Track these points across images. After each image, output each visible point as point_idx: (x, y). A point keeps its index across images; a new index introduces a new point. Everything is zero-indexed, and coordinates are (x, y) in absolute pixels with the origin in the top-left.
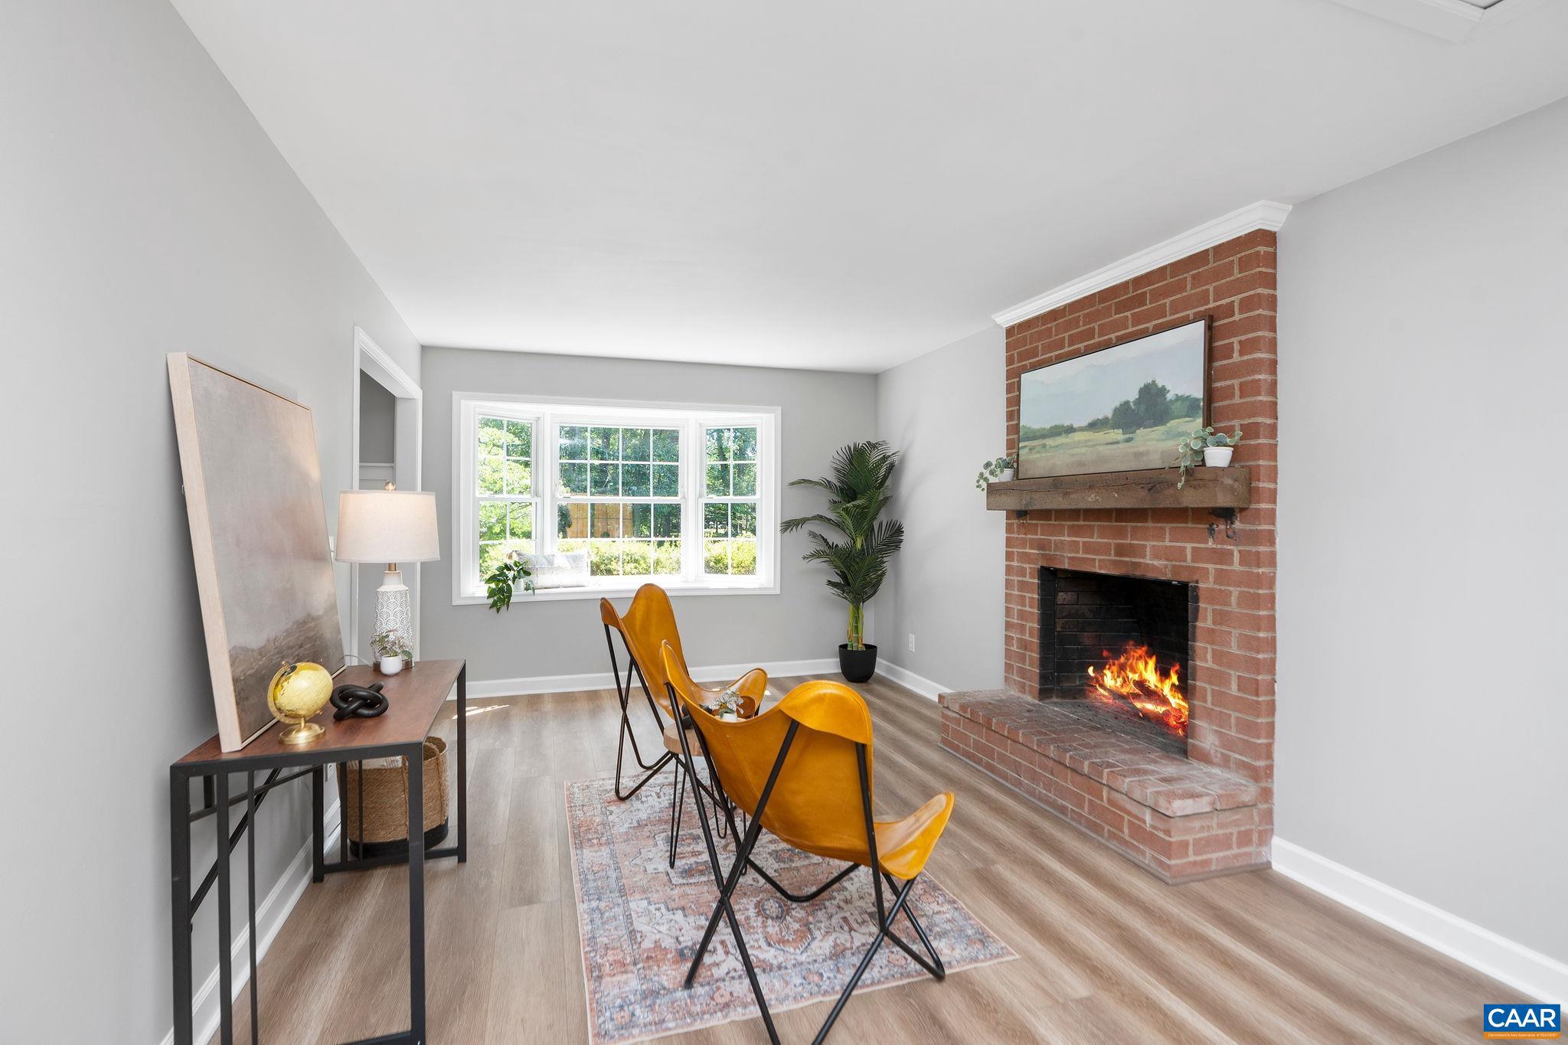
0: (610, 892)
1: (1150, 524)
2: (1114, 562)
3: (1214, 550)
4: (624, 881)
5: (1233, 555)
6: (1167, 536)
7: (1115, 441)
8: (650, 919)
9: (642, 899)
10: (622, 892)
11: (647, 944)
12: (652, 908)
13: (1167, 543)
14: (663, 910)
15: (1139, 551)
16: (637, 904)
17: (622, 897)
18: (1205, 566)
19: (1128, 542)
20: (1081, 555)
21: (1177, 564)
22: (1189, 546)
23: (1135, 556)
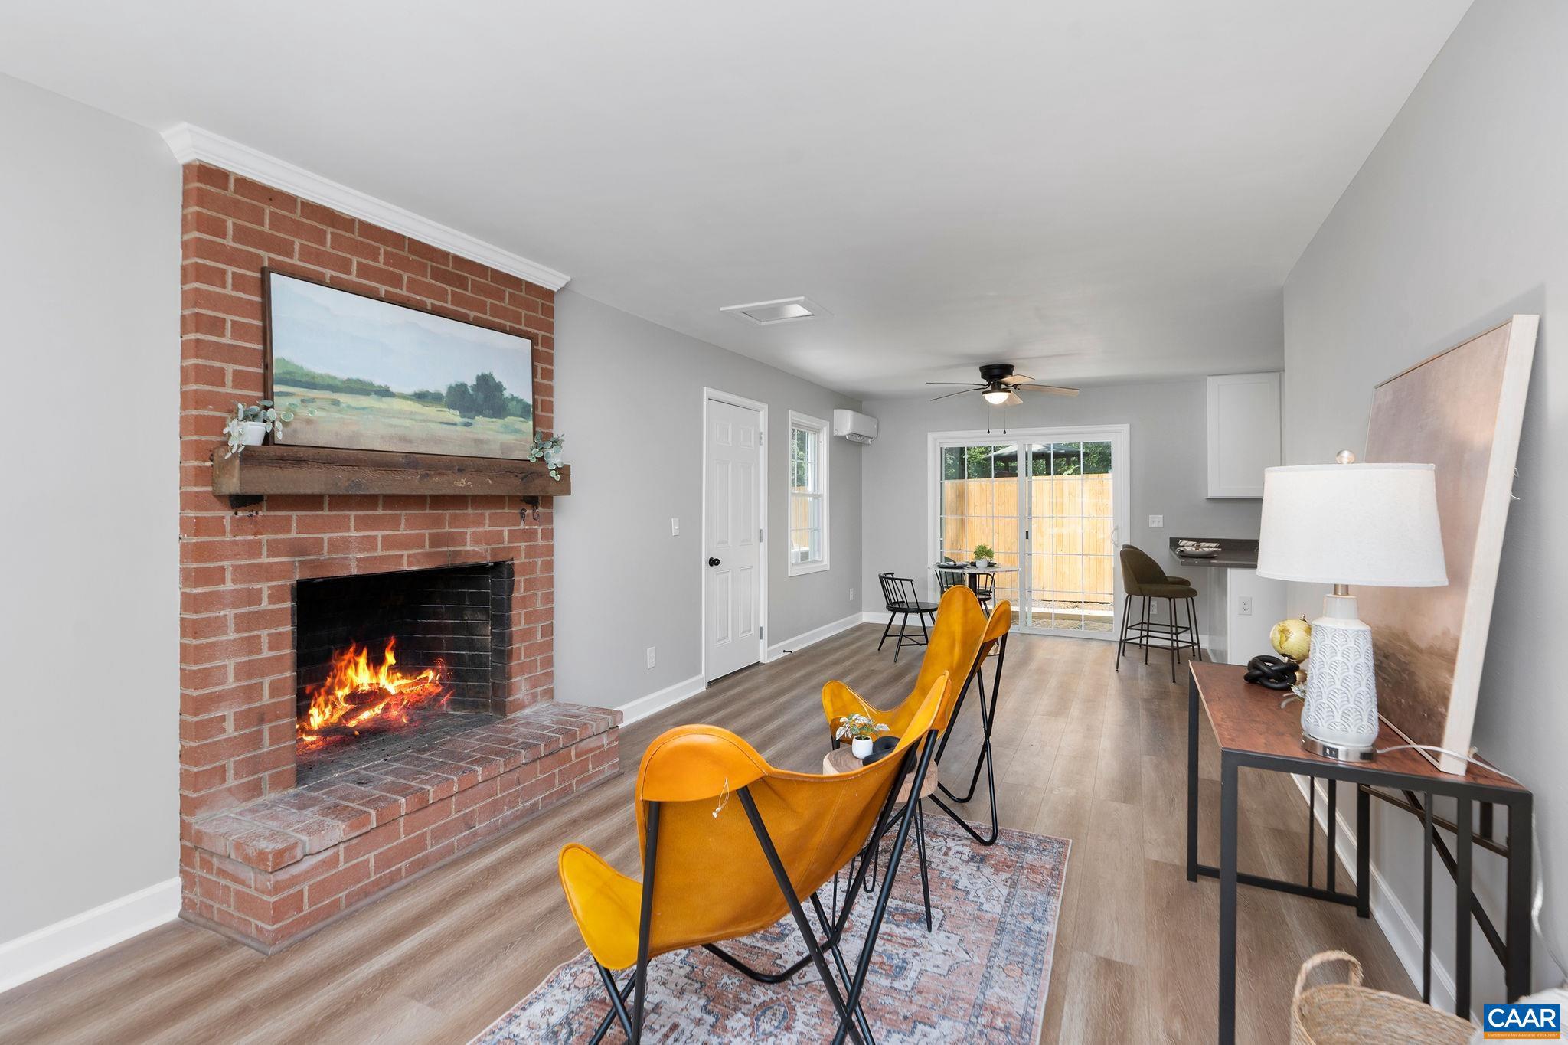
0: (1014, 932)
1: (470, 511)
2: (429, 555)
3: (525, 531)
4: (993, 939)
5: (537, 533)
6: (487, 522)
7: (451, 422)
8: (990, 890)
9: (986, 911)
10: (1000, 928)
11: (1005, 875)
12: (982, 900)
13: (487, 528)
14: (973, 893)
15: (460, 539)
16: (993, 909)
17: (1004, 923)
18: (519, 544)
19: (446, 530)
20: (379, 553)
21: (497, 546)
22: (506, 530)
23: (454, 544)
